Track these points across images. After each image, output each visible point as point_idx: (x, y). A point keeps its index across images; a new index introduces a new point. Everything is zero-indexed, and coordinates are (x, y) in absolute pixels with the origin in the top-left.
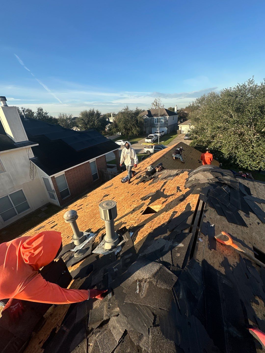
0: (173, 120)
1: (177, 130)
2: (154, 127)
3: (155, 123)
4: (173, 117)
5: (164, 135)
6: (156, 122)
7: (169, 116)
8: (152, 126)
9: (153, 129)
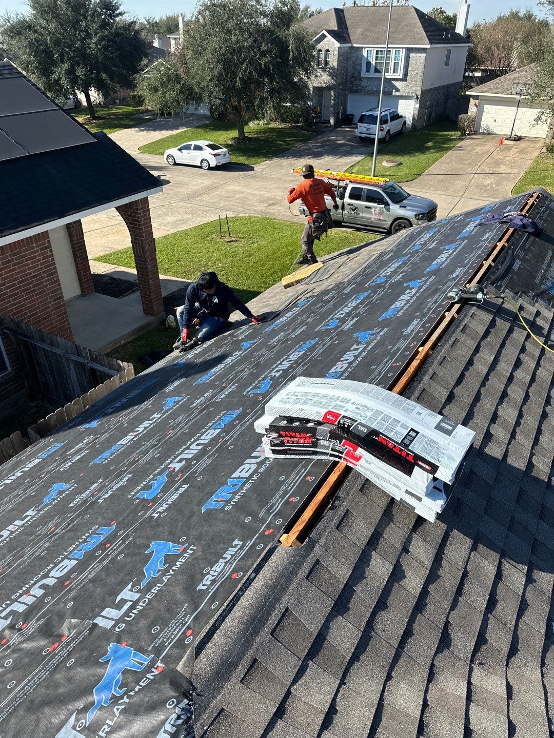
0: (447, 64)
1: (461, 116)
2: (356, 91)
3: (364, 74)
4: (449, 52)
5: (400, 134)
6: (368, 70)
7: (431, 43)
8: (349, 85)
9: (351, 99)
